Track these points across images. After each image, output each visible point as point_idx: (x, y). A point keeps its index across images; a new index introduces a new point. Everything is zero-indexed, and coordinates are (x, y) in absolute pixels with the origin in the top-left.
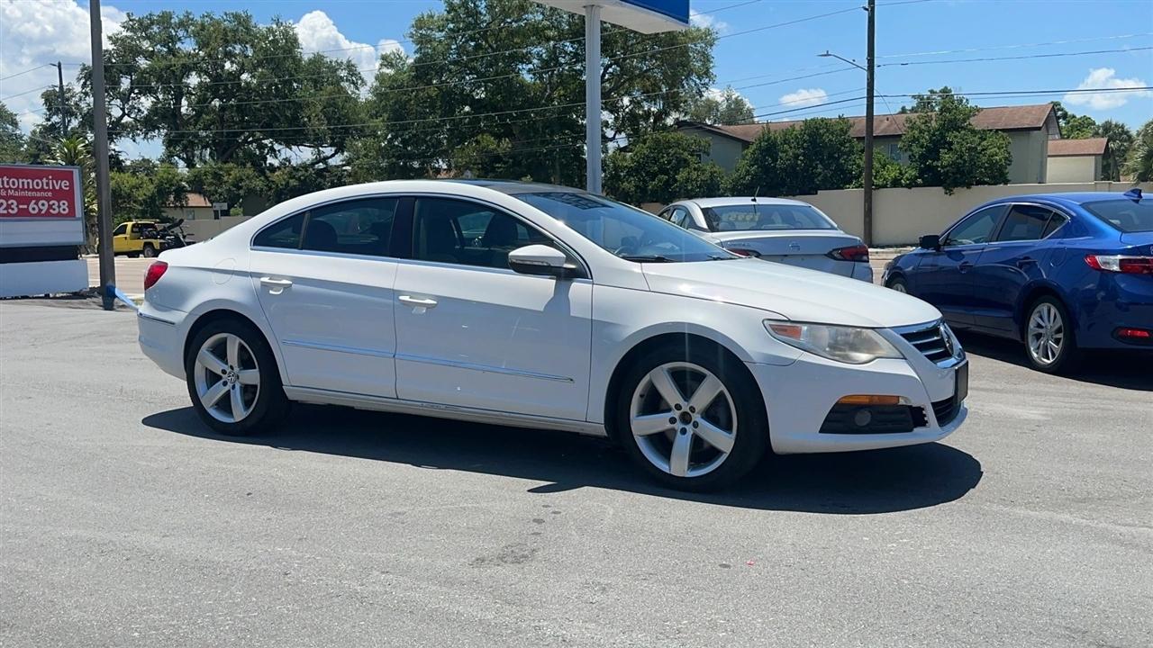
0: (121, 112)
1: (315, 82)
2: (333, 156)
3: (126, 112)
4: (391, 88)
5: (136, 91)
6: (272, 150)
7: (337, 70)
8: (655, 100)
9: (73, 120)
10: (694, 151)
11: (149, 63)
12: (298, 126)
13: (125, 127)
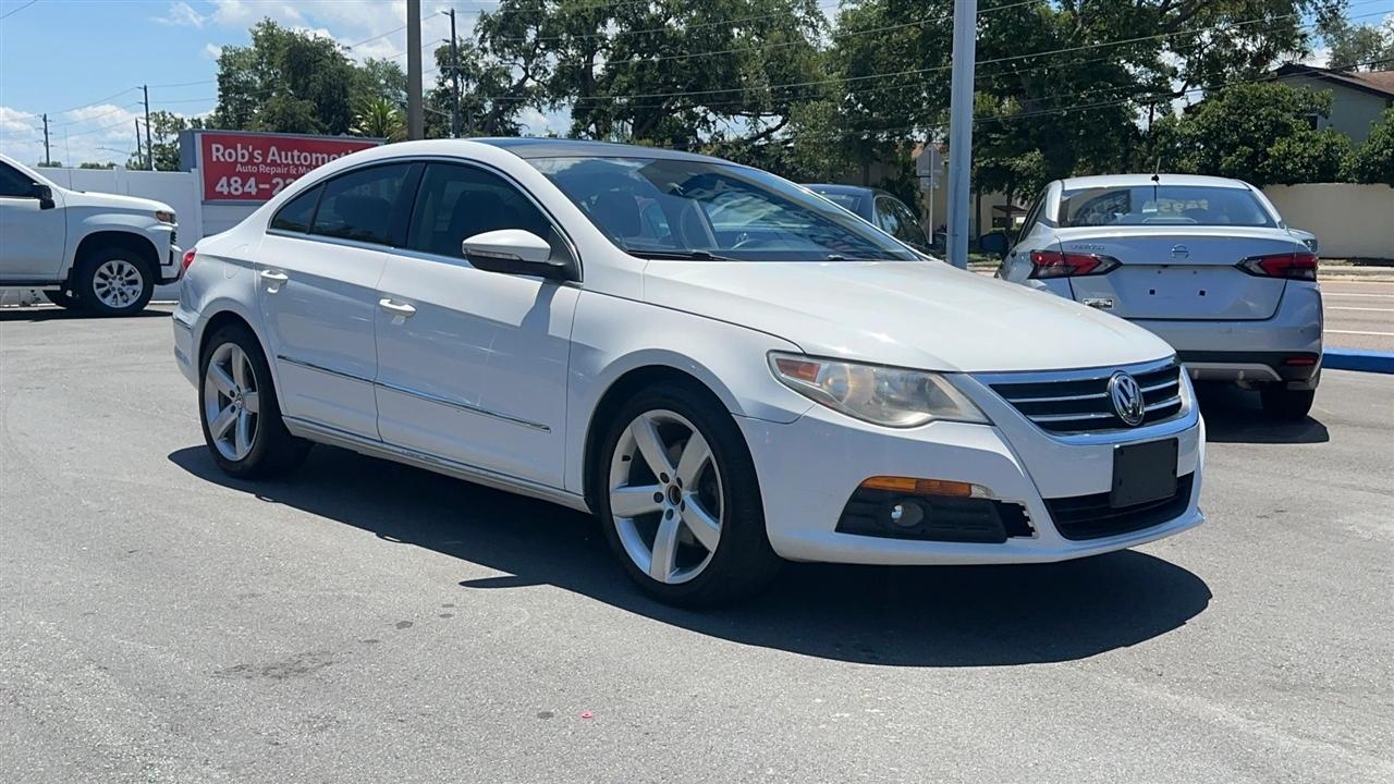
0: (524, 74)
1: (762, 26)
2: (779, 127)
3: (530, 73)
4: (856, 29)
5: (542, 46)
6: (705, 121)
7: (791, 9)
8: (1254, 33)
9: (471, 84)
10: (1302, 111)
11: (557, 7)
12: (731, 87)
13: (528, 92)
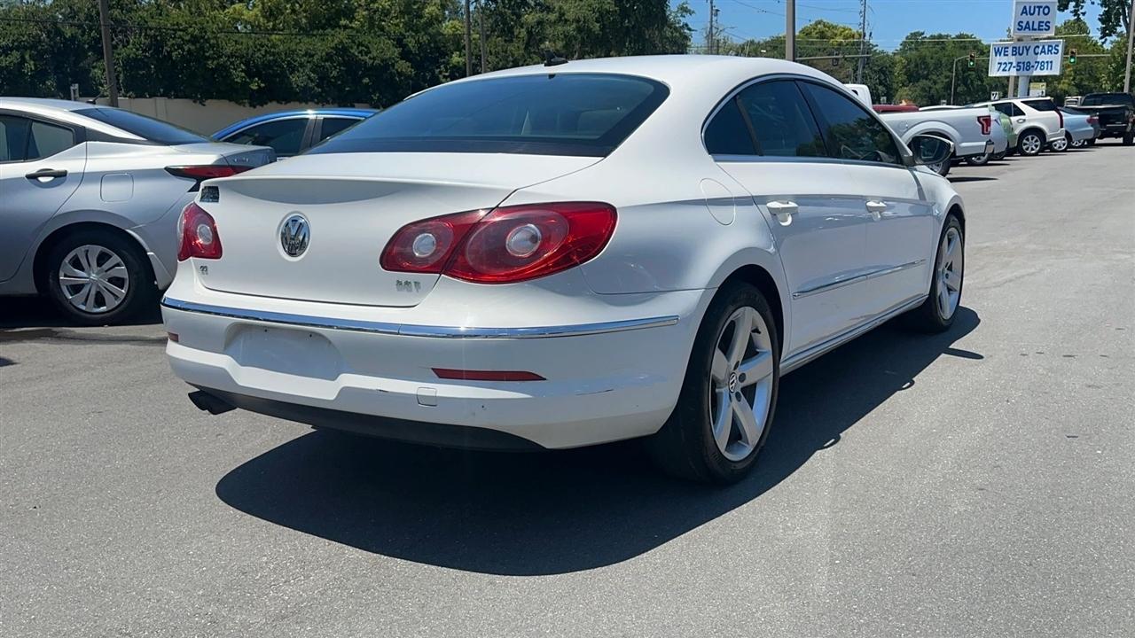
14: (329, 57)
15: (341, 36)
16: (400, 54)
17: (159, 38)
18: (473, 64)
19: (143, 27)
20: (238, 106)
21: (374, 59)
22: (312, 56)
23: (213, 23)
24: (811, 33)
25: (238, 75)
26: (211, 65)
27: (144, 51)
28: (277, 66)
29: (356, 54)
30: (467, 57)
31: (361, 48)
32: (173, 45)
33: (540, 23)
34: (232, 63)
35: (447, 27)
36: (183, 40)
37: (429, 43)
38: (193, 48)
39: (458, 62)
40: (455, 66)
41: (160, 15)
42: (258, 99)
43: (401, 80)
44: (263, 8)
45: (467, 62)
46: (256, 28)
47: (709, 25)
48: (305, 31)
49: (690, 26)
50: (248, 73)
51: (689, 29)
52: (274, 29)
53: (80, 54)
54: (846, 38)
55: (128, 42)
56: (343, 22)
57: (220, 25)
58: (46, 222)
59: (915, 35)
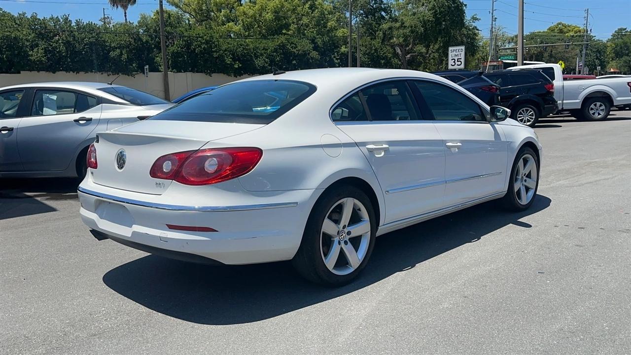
14: (276, 50)
15: (282, 39)
16: (313, 48)
17: (189, 41)
18: (353, 52)
19: (181, 36)
20: (227, 76)
21: (299, 50)
22: (267, 50)
23: (217, 33)
24: (554, 30)
25: (228, 61)
26: (215, 55)
27: (183, 48)
28: (249, 56)
29: (290, 48)
30: (349, 48)
31: (292, 45)
32: (196, 45)
33: (390, 28)
34: (226, 54)
35: (340, 33)
36: (201, 42)
37: (329, 41)
38: (206, 46)
39: (345, 51)
40: (342, 53)
41: (191, 29)
42: (239, 73)
43: (313, 62)
44: (243, 25)
45: (349, 50)
46: (239, 35)
47: (490, 26)
48: (264, 37)
49: (478, 28)
50: (234, 60)
51: (478, 30)
52: (248, 36)
53: (150, 50)
54: (576, 32)
55: (174, 43)
56: (284, 31)
57: (221, 34)
58: (81, 143)
59: (621, 30)
